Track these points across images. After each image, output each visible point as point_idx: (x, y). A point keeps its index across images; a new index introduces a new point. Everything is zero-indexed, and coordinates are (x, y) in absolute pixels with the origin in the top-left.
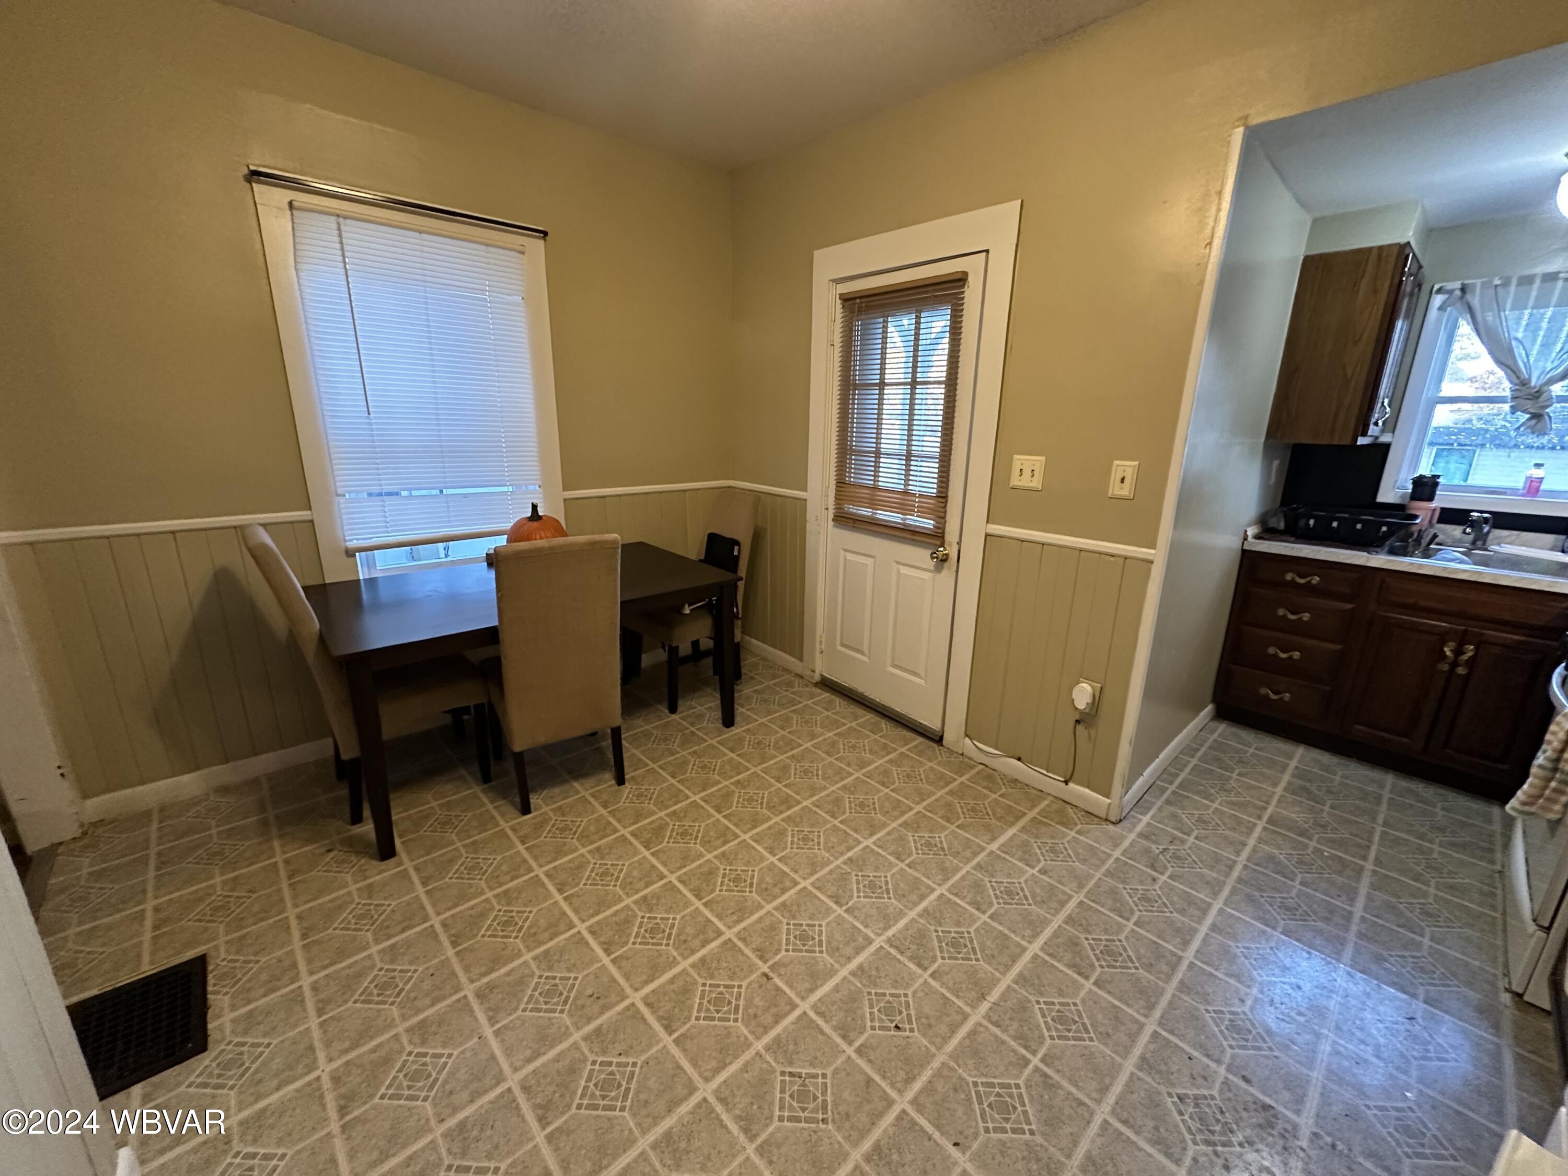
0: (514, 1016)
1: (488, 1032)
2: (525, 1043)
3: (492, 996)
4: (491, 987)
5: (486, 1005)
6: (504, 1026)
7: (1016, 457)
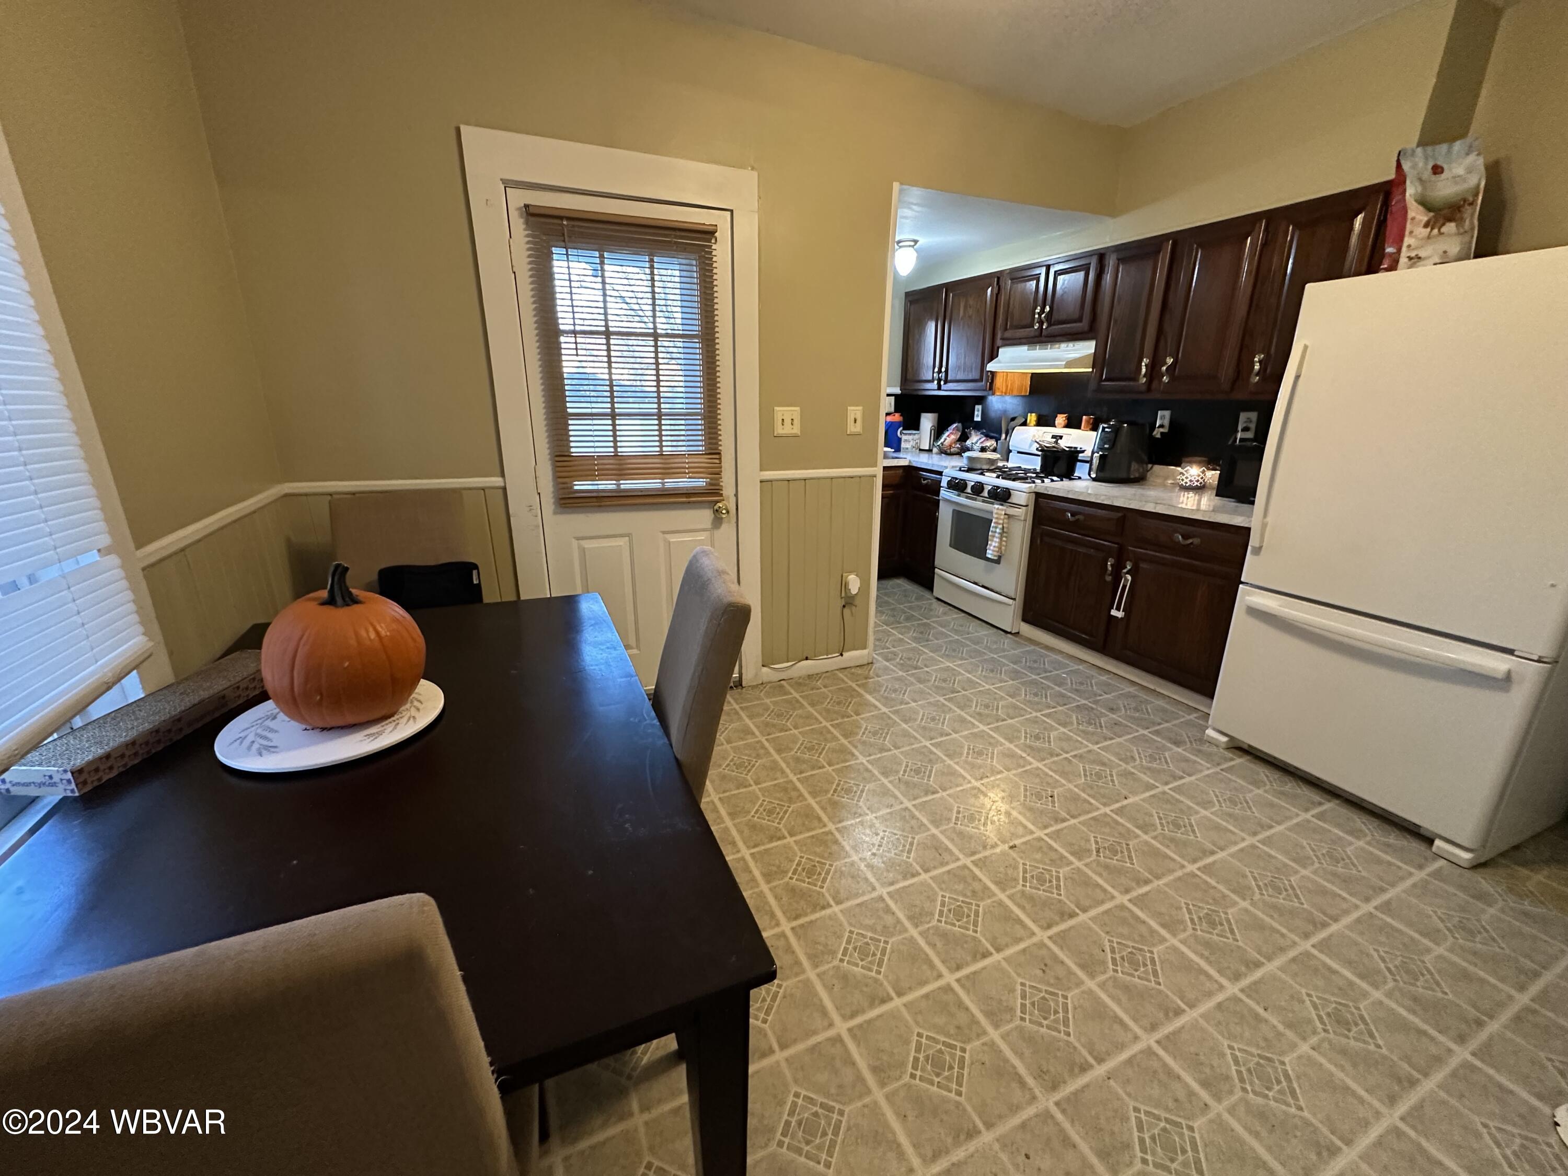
0: (1077, 1045)
1: (1100, 1071)
2: (1107, 1031)
3: (1052, 1069)
4: (1040, 1074)
5: (1066, 1075)
6: (1090, 1053)
7: (777, 408)
